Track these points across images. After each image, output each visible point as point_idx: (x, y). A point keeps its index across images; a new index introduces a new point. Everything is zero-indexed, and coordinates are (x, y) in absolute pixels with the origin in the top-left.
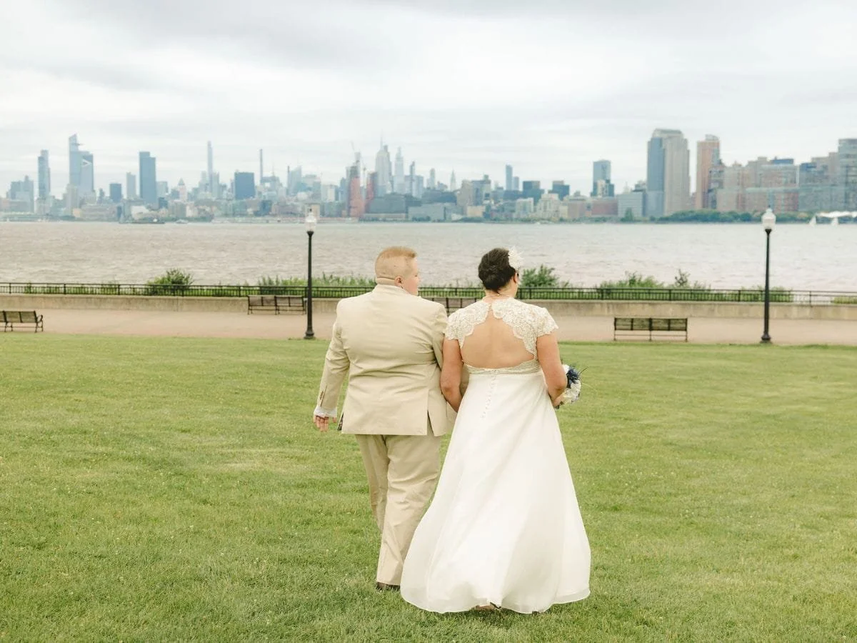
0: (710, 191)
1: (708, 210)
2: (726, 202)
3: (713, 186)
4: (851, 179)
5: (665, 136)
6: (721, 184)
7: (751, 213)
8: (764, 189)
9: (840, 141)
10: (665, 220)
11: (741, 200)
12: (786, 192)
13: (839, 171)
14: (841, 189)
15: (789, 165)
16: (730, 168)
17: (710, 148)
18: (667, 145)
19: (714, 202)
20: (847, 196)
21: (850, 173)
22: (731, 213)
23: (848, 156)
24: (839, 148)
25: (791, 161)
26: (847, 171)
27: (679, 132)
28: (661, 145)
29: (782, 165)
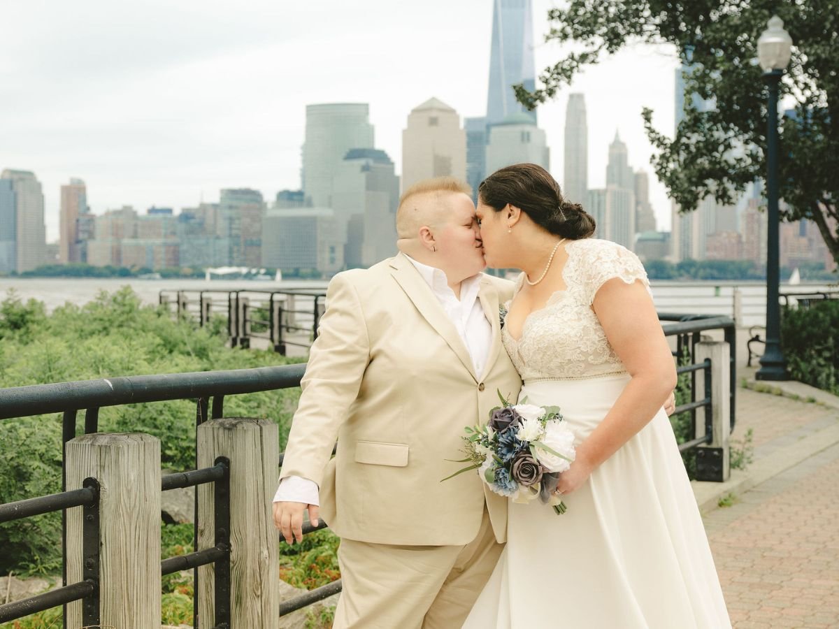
0: (78, 242)
1: (78, 263)
2: (98, 254)
3: (81, 236)
4: (234, 232)
5: (15, 177)
6: (91, 235)
7: (129, 267)
8: (142, 242)
9: (222, 191)
10: (28, 275)
11: (117, 253)
12: (165, 245)
13: (222, 224)
14: (225, 243)
15: (168, 216)
16: (101, 217)
17: (74, 194)
18: (19, 187)
19: (84, 255)
20: (231, 251)
21: (234, 226)
22: (108, 267)
23: (231, 207)
24: (221, 198)
25: (170, 211)
26: (231, 224)
27: (30, 174)
28: (11, 187)
29: (160, 215)
